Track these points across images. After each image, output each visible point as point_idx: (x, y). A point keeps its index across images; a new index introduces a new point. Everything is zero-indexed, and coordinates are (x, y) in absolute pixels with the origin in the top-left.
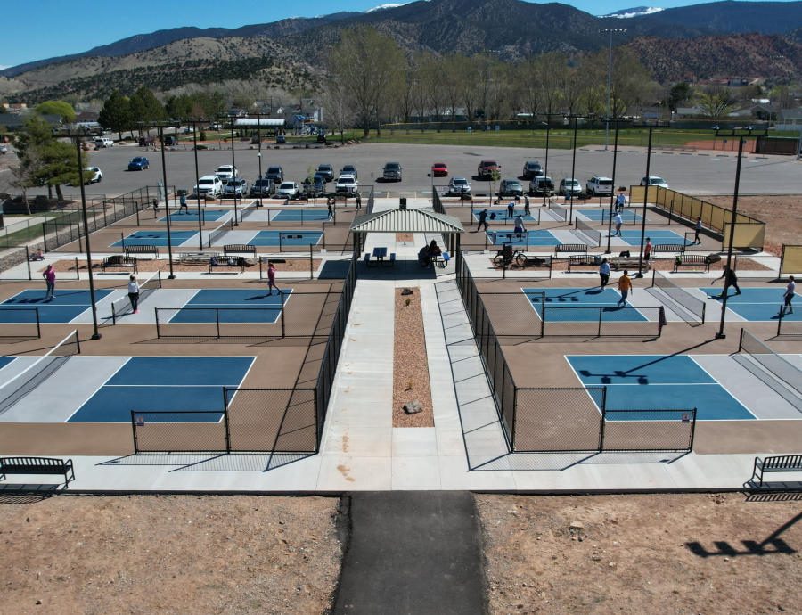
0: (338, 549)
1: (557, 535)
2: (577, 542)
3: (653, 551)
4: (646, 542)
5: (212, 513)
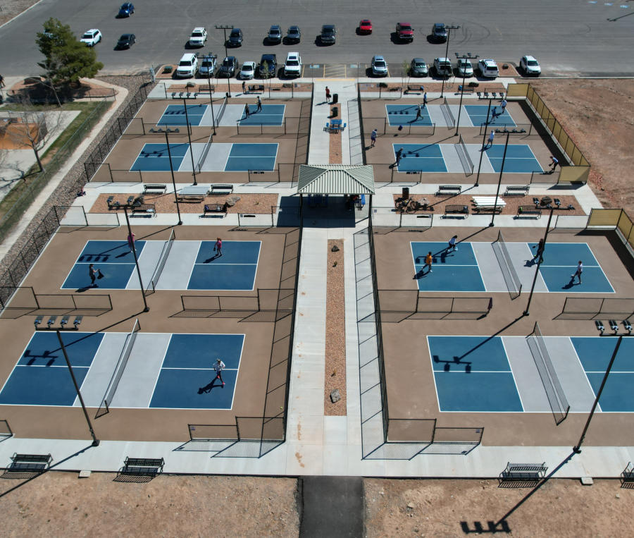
0: (297, 520)
1: (401, 512)
2: (410, 517)
3: (444, 526)
4: (442, 519)
5: (236, 490)
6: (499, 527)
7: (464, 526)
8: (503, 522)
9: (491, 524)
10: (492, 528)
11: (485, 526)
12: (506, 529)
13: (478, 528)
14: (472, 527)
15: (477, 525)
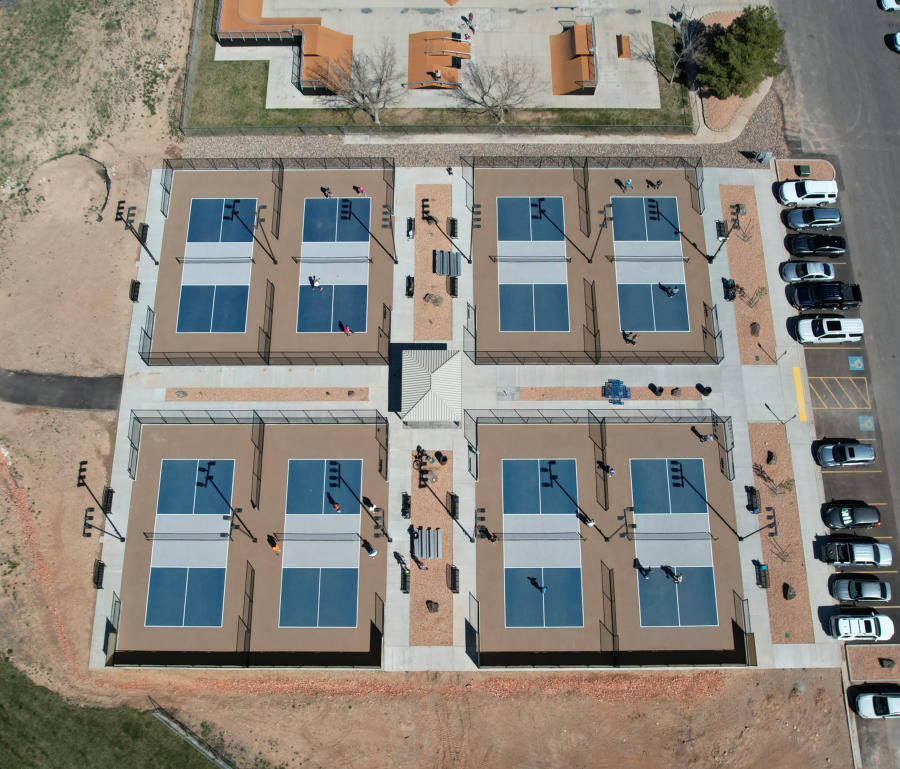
1: (96, 430)
3: (85, 452)
6: (81, 481)
7: (85, 463)
8: (84, 484)
9: (84, 477)
10: (81, 478)
11: (83, 474)
12: (79, 485)
13: (82, 470)
14: (84, 466)
15: (84, 470)
